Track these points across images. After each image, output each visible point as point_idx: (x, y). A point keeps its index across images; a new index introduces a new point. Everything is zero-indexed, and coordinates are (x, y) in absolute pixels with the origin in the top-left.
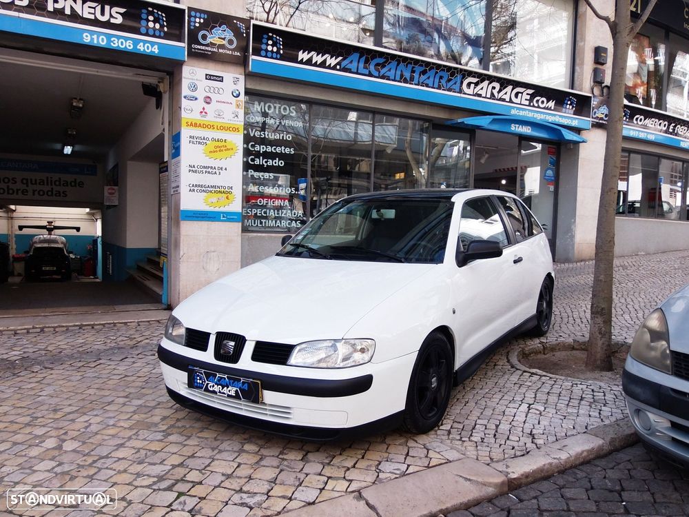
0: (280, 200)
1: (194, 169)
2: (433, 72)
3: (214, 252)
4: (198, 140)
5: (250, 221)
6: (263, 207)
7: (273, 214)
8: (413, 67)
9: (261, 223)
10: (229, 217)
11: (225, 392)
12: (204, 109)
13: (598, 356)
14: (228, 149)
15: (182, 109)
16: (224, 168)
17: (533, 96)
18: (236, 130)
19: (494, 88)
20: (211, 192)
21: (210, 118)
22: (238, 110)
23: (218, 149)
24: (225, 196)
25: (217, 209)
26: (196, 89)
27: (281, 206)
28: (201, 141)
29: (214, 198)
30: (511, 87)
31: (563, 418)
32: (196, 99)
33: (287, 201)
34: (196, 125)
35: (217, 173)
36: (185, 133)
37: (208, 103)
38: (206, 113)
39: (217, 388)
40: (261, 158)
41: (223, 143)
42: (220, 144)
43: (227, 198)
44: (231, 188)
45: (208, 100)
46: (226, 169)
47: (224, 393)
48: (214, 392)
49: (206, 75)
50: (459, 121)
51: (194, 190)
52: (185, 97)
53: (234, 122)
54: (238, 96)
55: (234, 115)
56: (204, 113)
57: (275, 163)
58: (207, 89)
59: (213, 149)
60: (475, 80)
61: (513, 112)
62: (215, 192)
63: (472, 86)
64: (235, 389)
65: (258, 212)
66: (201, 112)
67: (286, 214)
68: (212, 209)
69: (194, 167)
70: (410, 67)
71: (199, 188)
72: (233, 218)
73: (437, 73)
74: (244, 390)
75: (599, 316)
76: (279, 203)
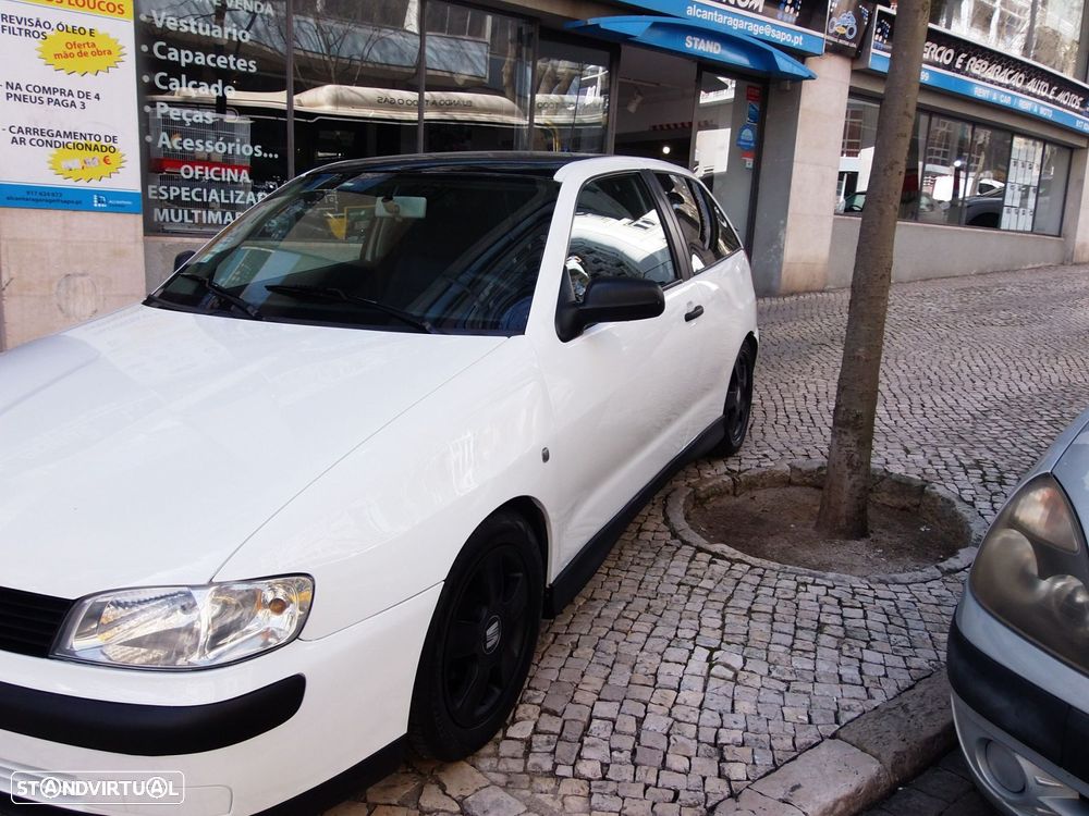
0: (229, 170)
1: (18, 92)
3: (82, 275)
4: (22, 26)
5: (165, 211)
6: (192, 183)
7: (216, 198)
9: (191, 216)
10: (113, 202)
13: (843, 510)
14: (100, 53)
16: (93, 95)
18: (116, 8)
20: (66, 145)
23: (76, 51)
24: (100, 155)
25: (82, 185)
27: (232, 182)
28: (32, 29)
29: (75, 159)
31: (782, 687)
33: (245, 172)
35: (79, 105)
40: (184, 77)
41: (87, 39)
42: (79, 39)
43: (105, 160)
44: (114, 139)
46: (97, 97)
50: (591, 22)
51: (22, 141)
57: (217, 90)
59: (62, 50)
62: (75, 146)
65: (184, 194)
67: (244, 198)
68: (70, 184)
69: (18, 87)
71: (36, 137)
72: (122, 206)
75: (849, 431)
76: (229, 175)
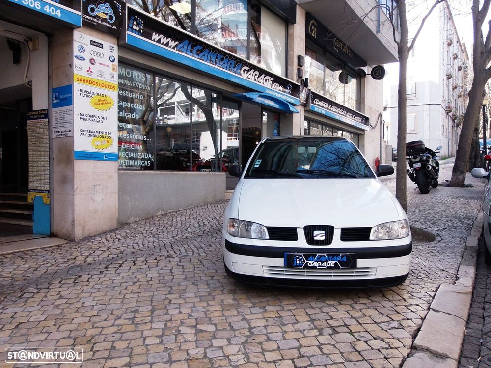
1: (83, 117)
2: (227, 59)
3: (99, 185)
4: (86, 93)
6: (125, 150)
7: (132, 156)
8: (217, 55)
9: (125, 162)
10: (109, 157)
11: (325, 265)
12: (90, 68)
14: (108, 103)
15: (74, 67)
16: (105, 118)
17: (273, 82)
18: (113, 88)
19: (256, 75)
20: (96, 136)
21: (94, 76)
22: (114, 72)
23: (101, 102)
24: (106, 140)
25: (101, 151)
26: (84, 51)
27: (137, 149)
28: (89, 94)
29: (98, 141)
30: (264, 75)
32: (84, 59)
34: (84, 81)
35: (101, 122)
36: (77, 87)
37: (93, 64)
38: (91, 72)
39: (316, 264)
41: (104, 98)
42: (102, 98)
43: (108, 142)
44: (110, 134)
45: (92, 62)
47: (324, 267)
48: (314, 268)
49: (91, 41)
50: (244, 94)
51: (84, 134)
52: (76, 57)
53: (111, 82)
54: (113, 61)
55: (111, 76)
56: (90, 72)
57: (133, 116)
58: (92, 52)
59: (97, 102)
60: (247, 68)
61: (267, 91)
62: (99, 136)
63: (246, 72)
64: (334, 262)
65: (123, 154)
66: (88, 71)
67: (140, 156)
68: (97, 150)
69: (84, 115)
70: (216, 54)
71: (88, 133)
72: (112, 158)
73: (229, 61)
74: (343, 261)
76: (137, 147)
